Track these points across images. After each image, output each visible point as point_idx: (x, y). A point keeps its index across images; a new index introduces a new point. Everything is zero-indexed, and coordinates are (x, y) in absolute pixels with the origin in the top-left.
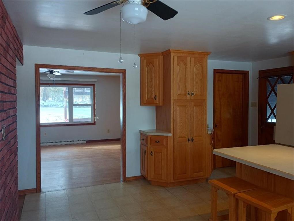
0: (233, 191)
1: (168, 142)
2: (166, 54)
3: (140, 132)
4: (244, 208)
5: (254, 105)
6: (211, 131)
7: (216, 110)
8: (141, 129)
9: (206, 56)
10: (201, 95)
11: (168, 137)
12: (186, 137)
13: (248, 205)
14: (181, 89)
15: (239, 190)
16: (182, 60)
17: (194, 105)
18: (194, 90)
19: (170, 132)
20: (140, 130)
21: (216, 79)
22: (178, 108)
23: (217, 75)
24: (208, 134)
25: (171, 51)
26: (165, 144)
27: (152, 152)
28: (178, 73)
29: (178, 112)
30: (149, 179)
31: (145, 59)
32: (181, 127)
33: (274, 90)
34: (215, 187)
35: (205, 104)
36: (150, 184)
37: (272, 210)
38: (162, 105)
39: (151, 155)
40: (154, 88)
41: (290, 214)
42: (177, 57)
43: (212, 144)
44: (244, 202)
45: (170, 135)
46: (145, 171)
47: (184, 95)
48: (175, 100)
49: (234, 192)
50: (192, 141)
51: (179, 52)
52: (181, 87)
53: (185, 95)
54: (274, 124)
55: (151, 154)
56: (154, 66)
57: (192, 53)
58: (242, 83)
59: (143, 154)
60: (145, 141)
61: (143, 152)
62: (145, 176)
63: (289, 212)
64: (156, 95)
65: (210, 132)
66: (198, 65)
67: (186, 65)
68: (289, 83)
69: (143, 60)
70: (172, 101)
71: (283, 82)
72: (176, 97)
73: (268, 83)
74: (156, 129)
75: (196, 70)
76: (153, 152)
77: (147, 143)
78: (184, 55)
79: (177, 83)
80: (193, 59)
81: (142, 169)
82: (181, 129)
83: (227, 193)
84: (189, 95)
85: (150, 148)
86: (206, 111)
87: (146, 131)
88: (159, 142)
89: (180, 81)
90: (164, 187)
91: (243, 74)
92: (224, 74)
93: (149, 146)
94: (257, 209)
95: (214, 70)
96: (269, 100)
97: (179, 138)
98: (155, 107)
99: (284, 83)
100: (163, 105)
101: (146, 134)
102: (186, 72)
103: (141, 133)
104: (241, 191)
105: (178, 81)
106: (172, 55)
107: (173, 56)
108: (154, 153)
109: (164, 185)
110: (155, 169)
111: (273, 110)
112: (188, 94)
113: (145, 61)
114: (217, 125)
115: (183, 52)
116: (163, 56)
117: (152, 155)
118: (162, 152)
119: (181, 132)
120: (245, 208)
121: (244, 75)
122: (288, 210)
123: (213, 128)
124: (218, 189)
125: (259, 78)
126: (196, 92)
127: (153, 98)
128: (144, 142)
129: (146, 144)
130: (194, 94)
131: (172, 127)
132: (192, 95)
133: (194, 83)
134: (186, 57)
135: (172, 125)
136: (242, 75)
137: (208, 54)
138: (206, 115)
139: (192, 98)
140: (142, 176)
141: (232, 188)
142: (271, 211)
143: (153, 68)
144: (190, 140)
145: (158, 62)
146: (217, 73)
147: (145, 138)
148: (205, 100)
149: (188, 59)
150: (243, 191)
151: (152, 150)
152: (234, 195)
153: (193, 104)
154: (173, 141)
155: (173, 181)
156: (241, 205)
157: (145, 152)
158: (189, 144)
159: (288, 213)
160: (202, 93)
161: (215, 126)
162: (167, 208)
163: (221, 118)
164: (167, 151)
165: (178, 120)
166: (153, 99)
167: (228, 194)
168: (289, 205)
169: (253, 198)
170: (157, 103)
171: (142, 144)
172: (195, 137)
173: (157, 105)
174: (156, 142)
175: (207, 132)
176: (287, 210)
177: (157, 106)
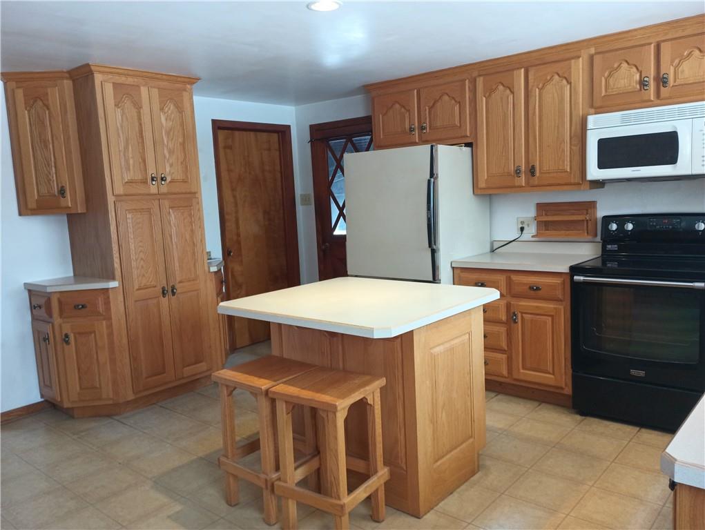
0: (263, 384)
1: (109, 302)
2: (82, 77)
3: (25, 288)
4: (288, 414)
5: (305, 200)
6: (217, 266)
7: (227, 217)
8: (29, 281)
9: (188, 86)
10: (186, 182)
11: (110, 291)
12: (155, 287)
13: (294, 407)
14: (131, 168)
15: (275, 381)
16: (125, 92)
17: (171, 208)
18: (168, 170)
19: (113, 279)
20: (25, 284)
21: (221, 144)
22: (129, 216)
23: (221, 134)
24: (209, 272)
25: (93, 68)
26: (101, 309)
27: (67, 336)
28: (119, 128)
29: (130, 225)
30: (66, 405)
31: (18, 88)
32: (142, 262)
33: (340, 167)
34: (227, 386)
35: (198, 203)
36: (72, 417)
37: (337, 404)
38: (85, 211)
39: (65, 344)
40: (55, 167)
41: (371, 405)
42: (111, 85)
43: (221, 296)
44: (286, 402)
45: (113, 284)
46: (51, 387)
47: (141, 182)
48: (116, 196)
49: (265, 386)
50: (174, 294)
51: (118, 73)
52: (131, 162)
53: (144, 182)
54: (343, 238)
55: (64, 340)
56: (48, 109)
57: (151, 77)
58: (278, 153)
59: (43, 344)
60: (43, 309)
61: (41, 338)
62: (52, 401)
63: (369, 402)
64: (64, 185)
65: (214, 269)
66: (171, 108)
67: (138, 106)
68: (367, 149)
69: (13, 91)
70: (111, 199)
71: (357, 149)
72: (120, 189)
73: (329, 153)
74: (75, 275)
75: (166, 120)
76: (72, 337)
77: (50, 315)
78: (130, 80)
79: (119, 151)
80: (155, 92)
81: (44, 383)
82: (142, 267)
83: (251, 393)
84: (154, 183)
85: (60, 326)
86: (201, 219)
87: (43, 284)
88: (83, 306)
89: (126, 148)
90: (109, 416)
91: (277, 132)
92: (237, 133)
93: (57, 320)
94: (314, 411)
95: (214, 122)
96: (333, 189)
97: (138, 290)
98: (65, 218)
99: (357, 151)
100: (87, 209)
101: (43, 290)
102: (141, 124)
103: (30, 291)
104: (281, 381)
105: (122, 148)
106: (98, 78)
107: (102, 82)
108: (75, 338)
109: (108, 411)
110: (80, 378)
111: (341, 209)
112: (153, 179)
113: (20, 94)
114: (230, 252)
115: (127, 73)
116: (73, 81)
117: (67, 343)
118: (94, 332)
119: (144, 275)
120: (290, 414)
121: (280, 134)
122: (367, 399)
123: (222, 259)
124: (234, 390)
125: (311, 141)
126: (173, 173)
127: (56, 193)
128: (42, 313)
129: (47, 316)
130: (168, 181)
131: (117, 265)
132: (163, 182)
133: (166, 152)
134: (138, 86)
135: (116, 260)
136: (276, 136)
137: (193, 80)
138: (202, 227)
139: (164, 189)
140: (46, 401)
141: (262, 380)
142: (335, 407)
143: (47, 112)
144: (169, 291)
145: (61, 96)
146: (220, 128)
147: (42, 301)
148: (195, 193)
149: (144, 90)
150: (284, 380)
151: (67, 329)
152: (267, 392)
153: (166, 203)
154: (122, 299)
155: (131, 397)
156: (281, 408)
157: (48, 339)
158: (164, 301)
159: (369, 404)
160: (187, 177)
161: (226, 252)
162: (120, 463)
163: (238, 235)
164: (110, 326)
165: (132, 247)
166: (55, 196)
167: (255, 392)
168: (367, 388)
169: (303, 389)
170: (70, 206)
171: (37, 320)
172: (180, 282)
173: (69, 212)
174: (76, 307)
175: (207, 268)
176: (364, 397)
177: (71, 214)
